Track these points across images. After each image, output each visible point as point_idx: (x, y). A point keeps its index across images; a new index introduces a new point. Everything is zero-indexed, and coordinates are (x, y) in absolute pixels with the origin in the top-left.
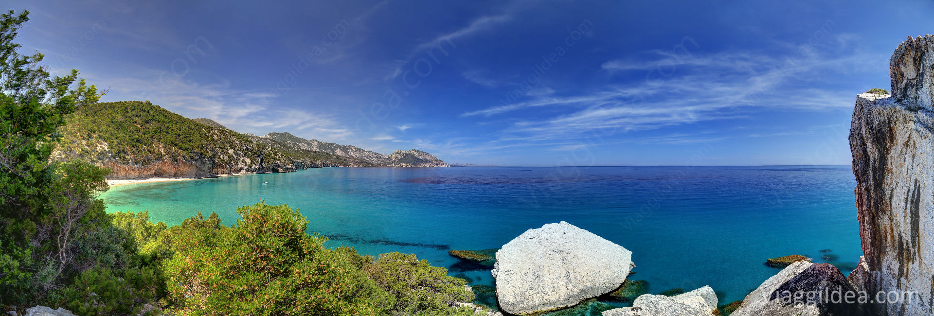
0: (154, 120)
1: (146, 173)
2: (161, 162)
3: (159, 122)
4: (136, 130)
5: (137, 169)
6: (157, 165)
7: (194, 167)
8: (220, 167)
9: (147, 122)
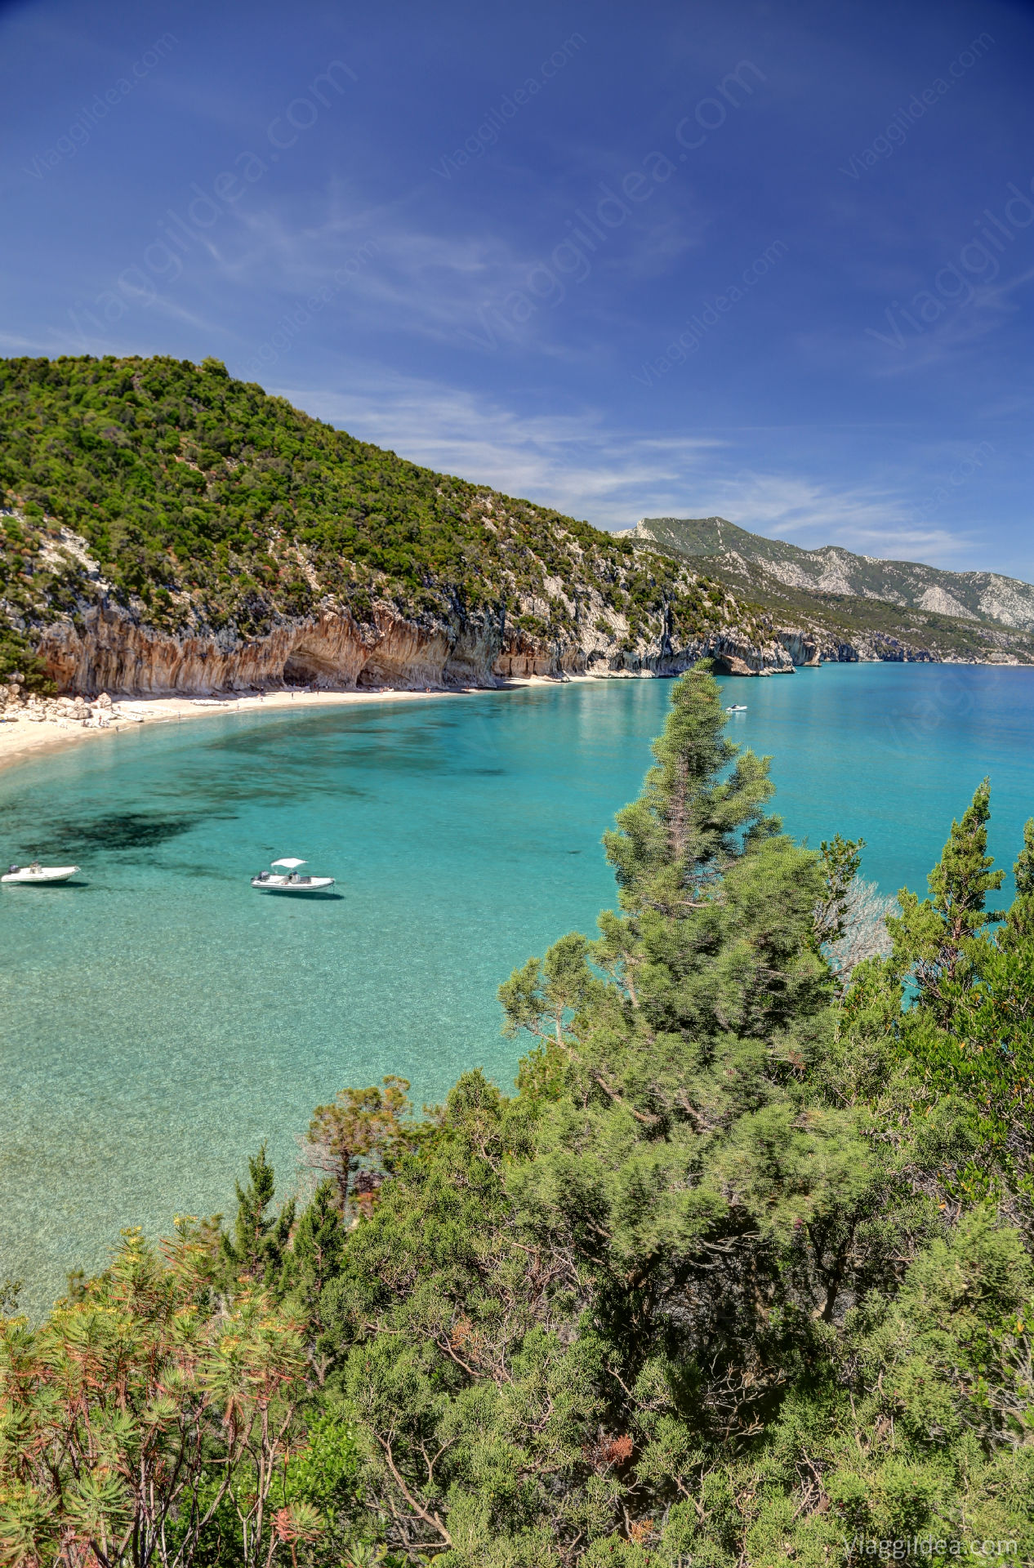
0: (252, 442)
1: (250, 670)
2: (309, 622)
3: (274, 450)
4: (188, 485)
5: (218, 652)
6: (293, 634)
7: (438, 645)
8: (522, 648)
9: (225, 450)
